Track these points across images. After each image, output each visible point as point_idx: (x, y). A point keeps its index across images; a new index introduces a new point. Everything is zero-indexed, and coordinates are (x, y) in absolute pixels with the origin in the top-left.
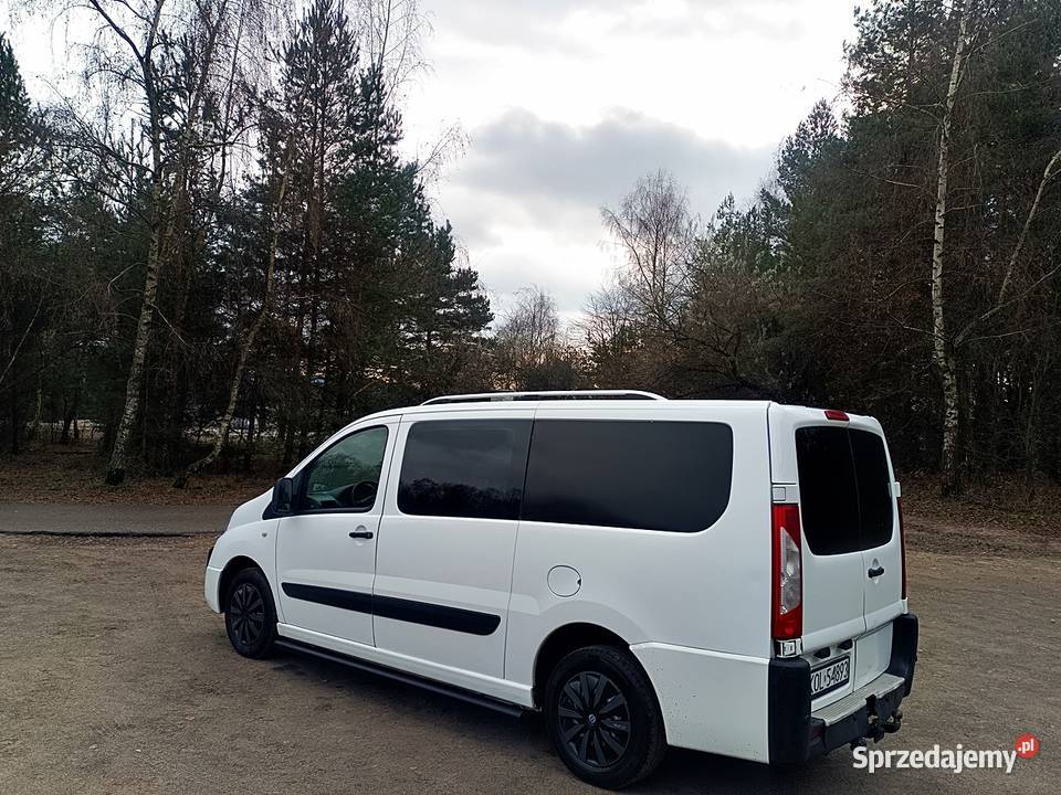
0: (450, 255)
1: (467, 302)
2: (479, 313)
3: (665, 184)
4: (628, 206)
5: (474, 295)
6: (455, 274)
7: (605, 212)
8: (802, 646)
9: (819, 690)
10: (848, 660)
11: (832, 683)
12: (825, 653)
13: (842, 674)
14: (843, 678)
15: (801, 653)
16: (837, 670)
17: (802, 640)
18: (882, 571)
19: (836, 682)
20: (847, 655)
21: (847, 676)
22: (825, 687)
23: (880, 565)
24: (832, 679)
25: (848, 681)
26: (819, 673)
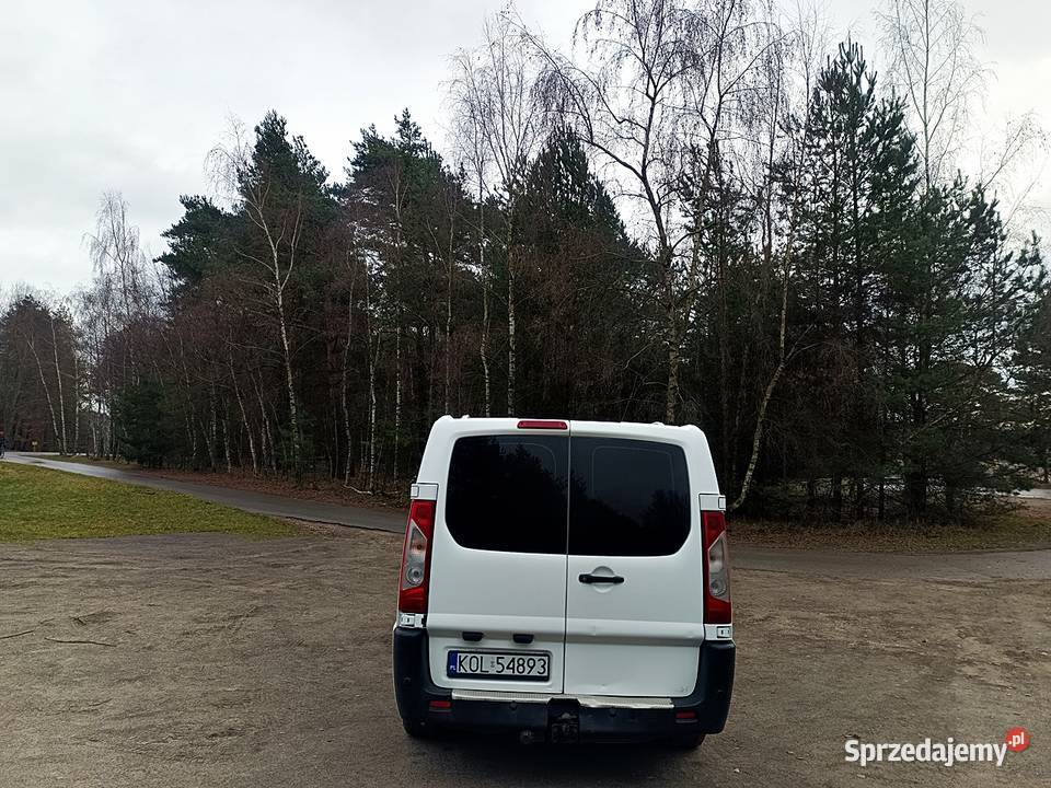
8: (424, 621)
9: (478, 672)
10: (546, 658)
11: (510, 672)
12: (473, 636)
13: (532, 668)
14: (533, 673)
15: (421, 626)
16: (521, 662)
17: (425, 617)
18: (619, 580)
19: (516, 673)
20: (547, 654)
21: (546, 674)
22: (493, 671)
23: (617, 574)
24: (508, 668)
25: (546, 679)
26: (479, 656)
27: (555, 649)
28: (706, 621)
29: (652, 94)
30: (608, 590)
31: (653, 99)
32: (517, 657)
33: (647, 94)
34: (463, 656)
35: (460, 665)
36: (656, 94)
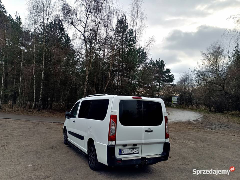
0: (164, 66)
1: (168, 76)
2: (171, 79)
3: (219, 43)
4: (208, 50)
5: (170, 74)
6: (165, 70)
7: (202, 52)
8: (115, 143)
9: (125, 153)
10: (138, 149)
11: (131, 153)
12: (125, 145)
13: (136, 151)
14: (136, 152)
15: (115, 144)
16: (134, 150)
17: (115, 142)
18: (152, 131)
19: (133, 153)
20: (138, 148)
21: (138, 152)
22: (128, 153)
23: (152, 130)
24: (131, 152)
25: (138, 153)
26: (125, 150)
27: (140, 146)
28: (166, 138)
29: (87, 16)
30: (151, 133)
31: (87, 17)
32: (133, 149)
33: (86, 16)
34: (122, 150)
35: (122, 152)
36: (88, 16)
